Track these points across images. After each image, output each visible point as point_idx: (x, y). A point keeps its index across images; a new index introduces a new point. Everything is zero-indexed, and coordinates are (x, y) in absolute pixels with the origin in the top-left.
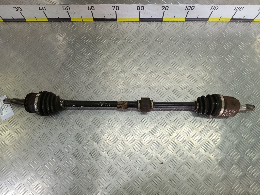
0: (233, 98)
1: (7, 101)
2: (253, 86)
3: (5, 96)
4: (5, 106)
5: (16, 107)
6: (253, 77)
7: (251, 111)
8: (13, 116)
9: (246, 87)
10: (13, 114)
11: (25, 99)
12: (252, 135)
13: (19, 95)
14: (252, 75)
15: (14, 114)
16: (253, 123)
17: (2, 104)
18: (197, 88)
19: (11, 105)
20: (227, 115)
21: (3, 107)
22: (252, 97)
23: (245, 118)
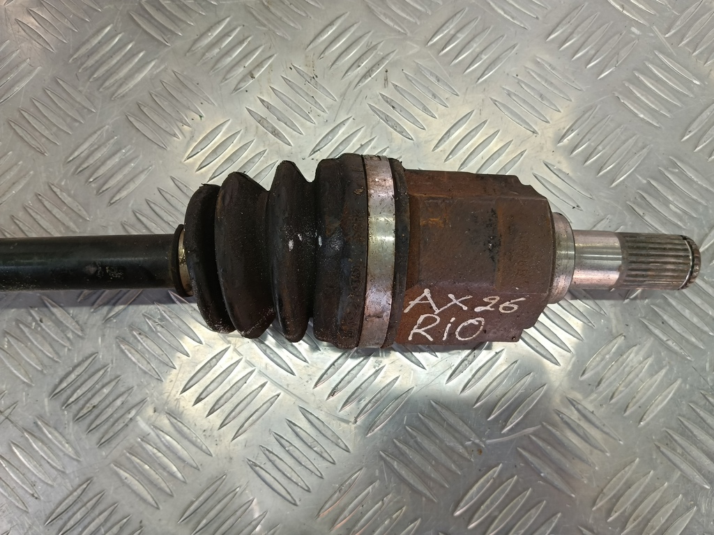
0: (509, 182)
2: (690, 89)
6: (688, 26)
7: (666, 287)
9: (637, 101)
12: (677, 474)
14: (682, 12)
16: (685, 381)
18: (261, 121)
20: (451, 334)
22: (682, 175)
23: (621, 340)
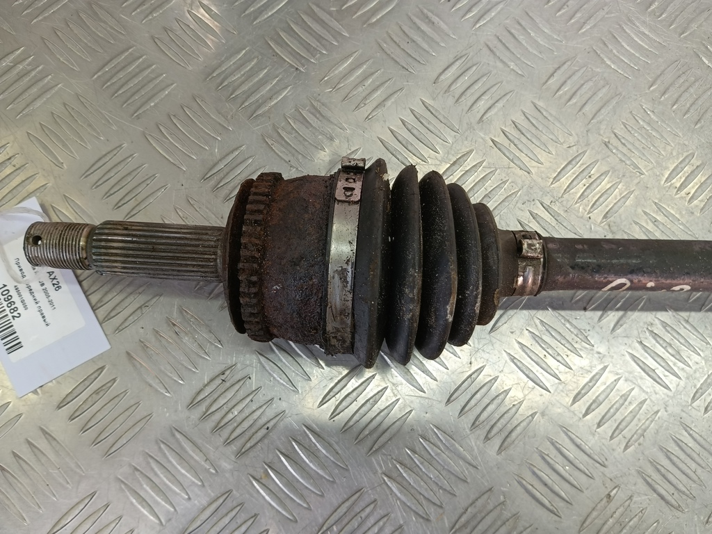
1: (60, 246)
3: (33, 203)
4: (35, 286)
5: (119, 287)
8: (101, 356)
10: (97, 343)
11: (223, 223)
13: (140, 198)
15: (102, 345)
17: (9, 268)
19: (77, 277)
21: (22, 287)
